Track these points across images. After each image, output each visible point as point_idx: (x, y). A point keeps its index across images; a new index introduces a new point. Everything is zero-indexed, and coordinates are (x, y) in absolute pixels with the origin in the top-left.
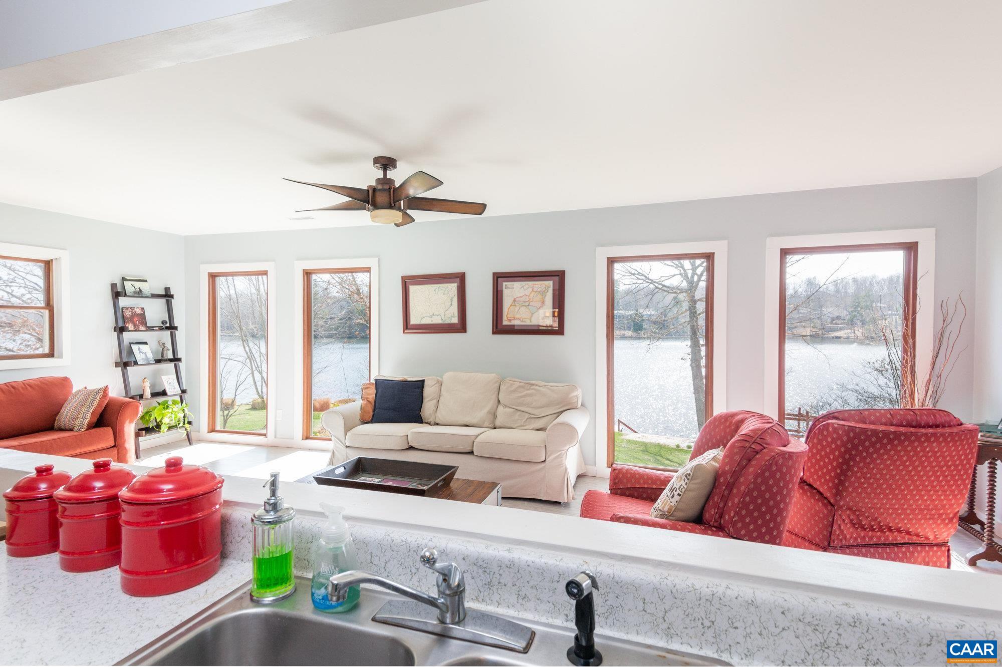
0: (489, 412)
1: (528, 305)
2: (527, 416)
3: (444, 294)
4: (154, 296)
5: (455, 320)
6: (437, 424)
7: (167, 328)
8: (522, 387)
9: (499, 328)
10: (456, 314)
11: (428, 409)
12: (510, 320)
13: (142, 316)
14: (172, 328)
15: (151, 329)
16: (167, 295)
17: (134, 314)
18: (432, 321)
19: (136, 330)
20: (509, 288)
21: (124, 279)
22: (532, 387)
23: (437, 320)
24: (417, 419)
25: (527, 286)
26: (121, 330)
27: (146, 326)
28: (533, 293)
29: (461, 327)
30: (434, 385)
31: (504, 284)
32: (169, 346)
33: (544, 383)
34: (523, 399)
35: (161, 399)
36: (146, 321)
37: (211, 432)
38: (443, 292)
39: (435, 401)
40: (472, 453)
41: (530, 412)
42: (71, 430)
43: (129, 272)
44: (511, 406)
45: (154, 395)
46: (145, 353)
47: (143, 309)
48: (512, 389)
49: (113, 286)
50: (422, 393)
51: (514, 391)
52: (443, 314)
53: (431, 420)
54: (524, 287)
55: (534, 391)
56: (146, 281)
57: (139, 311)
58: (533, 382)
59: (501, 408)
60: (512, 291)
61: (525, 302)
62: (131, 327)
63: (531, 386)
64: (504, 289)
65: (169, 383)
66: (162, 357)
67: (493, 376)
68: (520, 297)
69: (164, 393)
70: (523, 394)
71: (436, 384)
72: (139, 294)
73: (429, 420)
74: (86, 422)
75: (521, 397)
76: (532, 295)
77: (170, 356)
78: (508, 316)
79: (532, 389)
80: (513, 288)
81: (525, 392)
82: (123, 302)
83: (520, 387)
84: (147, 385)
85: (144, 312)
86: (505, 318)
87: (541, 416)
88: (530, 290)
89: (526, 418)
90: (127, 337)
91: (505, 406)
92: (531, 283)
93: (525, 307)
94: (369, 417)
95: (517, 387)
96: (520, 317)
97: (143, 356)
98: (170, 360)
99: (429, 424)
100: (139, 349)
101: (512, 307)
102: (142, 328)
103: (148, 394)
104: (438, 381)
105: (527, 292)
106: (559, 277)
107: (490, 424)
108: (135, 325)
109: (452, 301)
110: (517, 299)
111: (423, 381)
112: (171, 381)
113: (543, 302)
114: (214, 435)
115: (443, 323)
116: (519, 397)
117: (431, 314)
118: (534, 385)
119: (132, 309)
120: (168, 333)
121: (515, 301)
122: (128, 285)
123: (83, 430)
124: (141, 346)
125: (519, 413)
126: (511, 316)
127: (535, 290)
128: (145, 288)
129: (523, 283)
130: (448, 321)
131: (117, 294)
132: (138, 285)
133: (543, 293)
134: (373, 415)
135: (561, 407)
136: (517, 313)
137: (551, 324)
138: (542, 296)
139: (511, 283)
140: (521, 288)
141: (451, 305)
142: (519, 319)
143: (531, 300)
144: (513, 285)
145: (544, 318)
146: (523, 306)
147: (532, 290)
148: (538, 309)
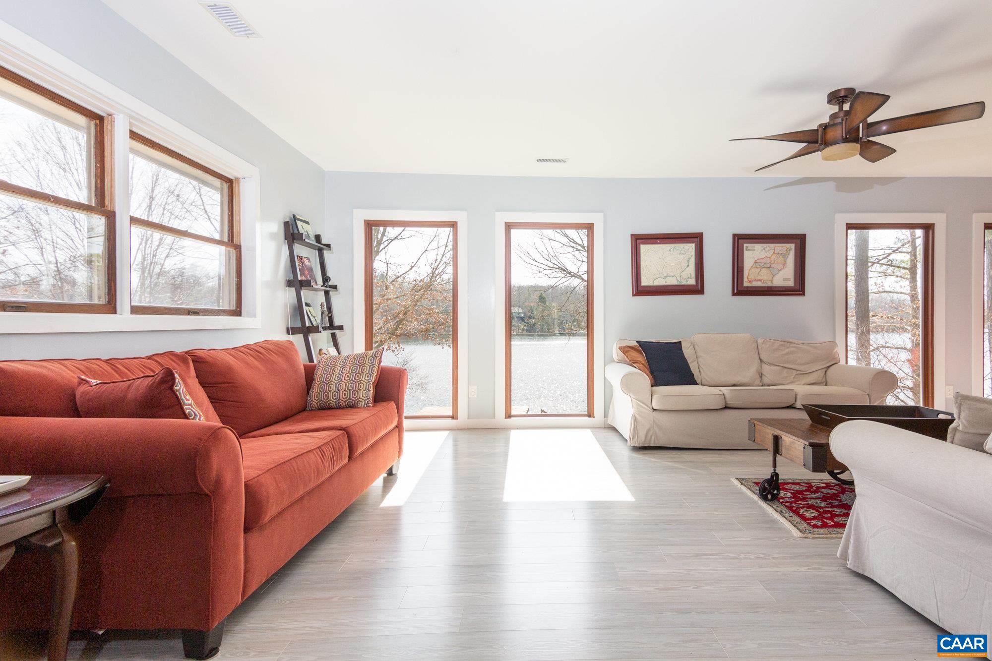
0: (755, 371)
1: (770, 267)
2: (795, 372)
3: (680, 254)
5: (692, 282)
8: (784, 345)
9: (740, 290)
10: (694, 275)
12: (750, 282)
13: (310, 269)
14: (332, 287)
17: (304, 266)
18: (666, 282)
20: (751, 250)
21: (295, 218)
22: (791, 345)
23: (672, 281)
24: (692, 380)
25: (768, 248)
26: (301, 284)
28: (774, 255)
29: (698, 289)
31: (745, 245)
34: (787, 356)
36: (314, 276)
38: (679, 252)
39: (696, 363)
41: (796, 368)
44: (776, 364)
46: (314, 317)
47: (309, 259)
48: (774, 347)
49: (286, 224)
50: (683, 353)
52: (679, 275)
54: (766, 249)
55: (794, 348)
56: (308, 223)
57: (307, 262)
58: (790, 340)
59: (765, 366)
60: (753, 254)
61: (766, 263)
64: (745, 250)
67: (746, 336)
68: (761, 259)
70: (785, 352)
71: (690, 345)
75: (785, 355)
76: (773, 257)
78: (749, 277)
80: (754, 250)
81: (787, 350)
83: (781, 345)
86: (745, 279)
87: (808, 372)
88: (772, 252)
89: (794, 375)
91: (770, 364)
92: (772, 245)
93: (766, 269)
95: (779, 346)
96: (761, 278)
100: (310, 312)
101: (753, 269)
105: (769, 254)
106: (799, 241)
109: (688, 261)
110: (758, 261)
111: (679, 342)
113: (785, 264)
115: (678, 284)
116: (782, 354)
117: (665, 274)
118: (792, 343)
119: (301, 258)
121: (756, 262)
125: (786, 370)
126: (752, 277)
127: (776, 252)
129: (765, 245)
130: (684, 283)
133: (785, 256)
135: (828, 363)
136: (758, 274)
137: (793, 285)
138: (784, 258)
139: (752, 245)
140: (762, 250)
141: (688, 266)
142: (760, 280)
143: (773, 262)
144: (754, 247)
145: (785, 280)
146: (764, 267)
147: (774, 252)
148: (779, 271)
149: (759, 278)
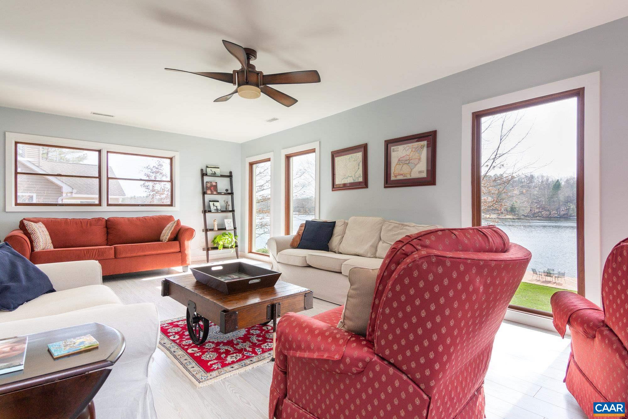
0: (372, 246)
1: (409, 163)
3: (354, 161)
4: (222, 176)
5: (361, 179)
6: (341, 253)
7: (229, 194)
8: (397, 227)
9: (389, 183)
10: (362, 175)
11: (335, 242)
12: (396, 176)
13: (216, 187)
14: (232, 194)
15: (220, 194)
16: (230, 176)
17: (212, 186)
18: (348, 181)
19: (212, 194)
20: (396, 151)
21: (207, 167)
22: (404, 228)
23: (350, 180)
24: (326, 248)
25: (408, 148)
26: (204, 193)
27: (217, 192)
28: (412, 153)
29: (364, 184)
30: (342, 225)
31: (392, 148)
32: (230, 203)
33: (414, 224)
34: (397, 236)
35: (223, 232)
36: (217, 189)
37: (249, 253)
38: (354, 159)
39: (340, 237)
40: (341, 273)
42: (162, 241)
43: (210, 163)
44: (388, 242)
45: (219, 229)
46: (217, 207)
47: (216, 183)
48: (390, 228)
49: (202, 170)
50: (333, 231)
51: (390, 230)
52: (354, 175)
53: (336, 250)
54: (406, 149)
55: (406, 230)
56: (219, 168)
57: (214, 184)
58: (405, 223)
59: (381, 243)
60: (398, 152)
61: (406, 160)
62: (209, 192)
63: (404, 226)
64: (392, 152)
65: (229, 224)
66: (226, 209)
67: (378, 219)
68: (403, 157)
69: (225, 229)
70: (397, 232)
71: (343, 224)
72: (214, 175)
73: (335, 250)
74: (168, 237)
75: (395, 235)
76: (411, 155)
77: (231, 209)
79: (405, 229)
80: (398, 151)
81: (399, 231)
82: (206, 179)
83: (395, 227)
84: (216, 223)
85: (217, 185)
86: (392, 175)
88: (410, 150)
90: (208, 197)
91: (384, 242)
92: (410, 145)
94: (296, 244)
95: (393, 227)
96: (403, 173)
97: (215, 208)
98: (230, 211)
99: (334, 252)
100: (213, 204)
101: (397, 165)
102: (215, 193)
103: (216, 228)
104: (345, 223)
105: (408, 153)
106: (432, 136)
107: (372, 255)
108: (211, 191)
109: (359, 165)
110: (401, 159)
111: (335, 222)
112: (229, 222)
113: (420, 159)
114: (251, 255)
115: (354, 182)
116: (393, 234)
117: (347, 176)
118: (406, 225)
119: (211, 182)
120: (230, 196)
121: (399, 160)
122: (209, 170)
123: (165, 241)
124: (215, 203)
126: (396, 172)
127: (414, 150)
128: (218, 171)
129: (405, 146)
130: (357, 181)
131: (203, 174)
132: (214, 170)
133: (420, 152)
134: (299, 243)
136: (401, 170)
137: (426, 176)
138: (419, 154)
139: (397, 147)
140: (403, 150)
141: (359, 168)
142: (402, 175)
143: (411, 159)
144: (398, 148)
145: (420, 172)
146: (405, 164)
147: (412, 150)
148: (416, 165)
149: (402, 172)
